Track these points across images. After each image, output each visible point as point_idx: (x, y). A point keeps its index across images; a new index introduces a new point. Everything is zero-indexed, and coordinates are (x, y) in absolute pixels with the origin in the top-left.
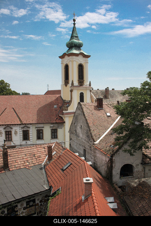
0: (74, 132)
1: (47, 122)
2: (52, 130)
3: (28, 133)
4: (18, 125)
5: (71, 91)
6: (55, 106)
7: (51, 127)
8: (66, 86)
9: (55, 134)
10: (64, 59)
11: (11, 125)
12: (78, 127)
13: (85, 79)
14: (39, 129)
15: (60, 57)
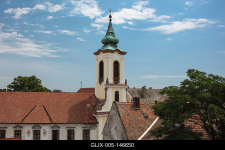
0: (108, 133)
1: (79, 122)
2: (84, 130)
3: (58, 134)
4: (47, 124)
5: (106, 89)
6: (88, 105)
8: (100, 83)
9: (88, 136)
10: (99, 56)
11: (40, 124)
12: (113, 129)
13: (120, 77)
14: (70, 129)
15: (95, 54)
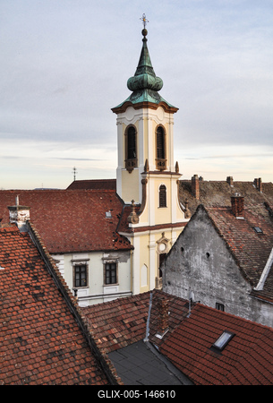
1: (97, 248)
2: (106, 265)
5: (144, 182)
6: (108, 214)
7: (103, 259)
9: (113, 274)
10: (123, 115)
12: (197, 258)
13: (167, 158)
14: (78, 263)
15: (115, 110)
